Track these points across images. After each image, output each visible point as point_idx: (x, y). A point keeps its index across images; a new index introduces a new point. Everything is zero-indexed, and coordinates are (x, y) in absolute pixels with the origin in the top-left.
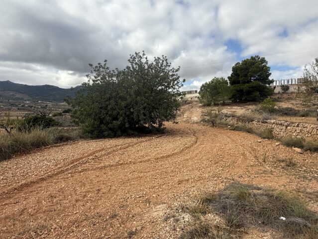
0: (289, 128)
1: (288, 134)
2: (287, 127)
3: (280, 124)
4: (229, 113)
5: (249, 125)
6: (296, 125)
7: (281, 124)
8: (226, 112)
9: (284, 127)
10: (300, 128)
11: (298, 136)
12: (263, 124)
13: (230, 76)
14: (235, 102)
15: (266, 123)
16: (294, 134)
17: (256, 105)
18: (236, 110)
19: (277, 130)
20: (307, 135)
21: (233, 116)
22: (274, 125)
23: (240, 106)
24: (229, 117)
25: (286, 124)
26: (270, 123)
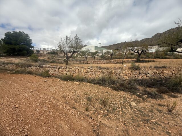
0: (60, 69)
1: (61, 73)
2: (59, 69)
3: (53, 68)
4: (6, 62)
5: (28, 69)
6: (65, 68)
7: (55, 68)
8: (3, 61)
9: (57, 69)
10: (68, 69)
11: (68, 74)
12: (41, 68)
13: (3, 38)
14: (10, 55)
15: (43, 67)
16: (65, 73)
17: (25, 57)
18: (12, 60)
19: (52, 71)
20: (73, 73)
21: (11, 64)
22: (49, 68)
23: (14, 58)
24: (8, 64)
25: (58, 67)
26: (46, 67)
